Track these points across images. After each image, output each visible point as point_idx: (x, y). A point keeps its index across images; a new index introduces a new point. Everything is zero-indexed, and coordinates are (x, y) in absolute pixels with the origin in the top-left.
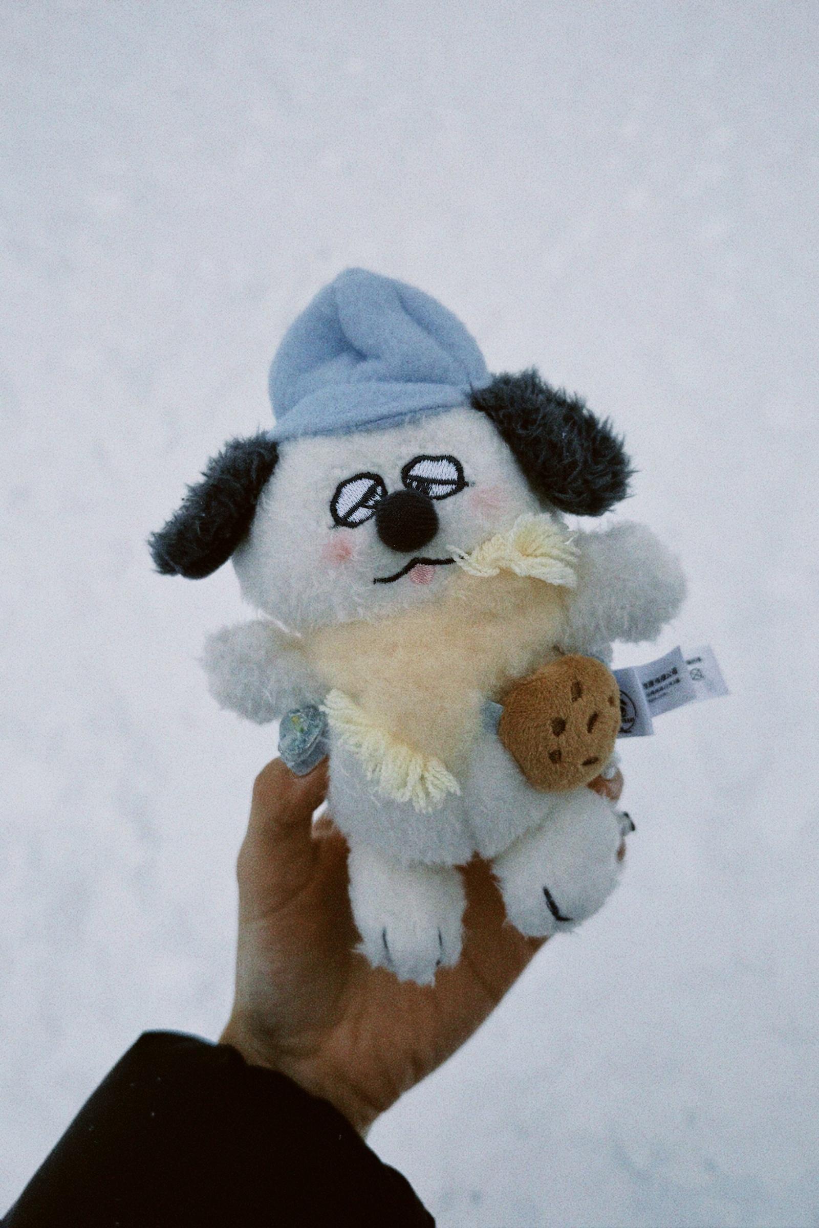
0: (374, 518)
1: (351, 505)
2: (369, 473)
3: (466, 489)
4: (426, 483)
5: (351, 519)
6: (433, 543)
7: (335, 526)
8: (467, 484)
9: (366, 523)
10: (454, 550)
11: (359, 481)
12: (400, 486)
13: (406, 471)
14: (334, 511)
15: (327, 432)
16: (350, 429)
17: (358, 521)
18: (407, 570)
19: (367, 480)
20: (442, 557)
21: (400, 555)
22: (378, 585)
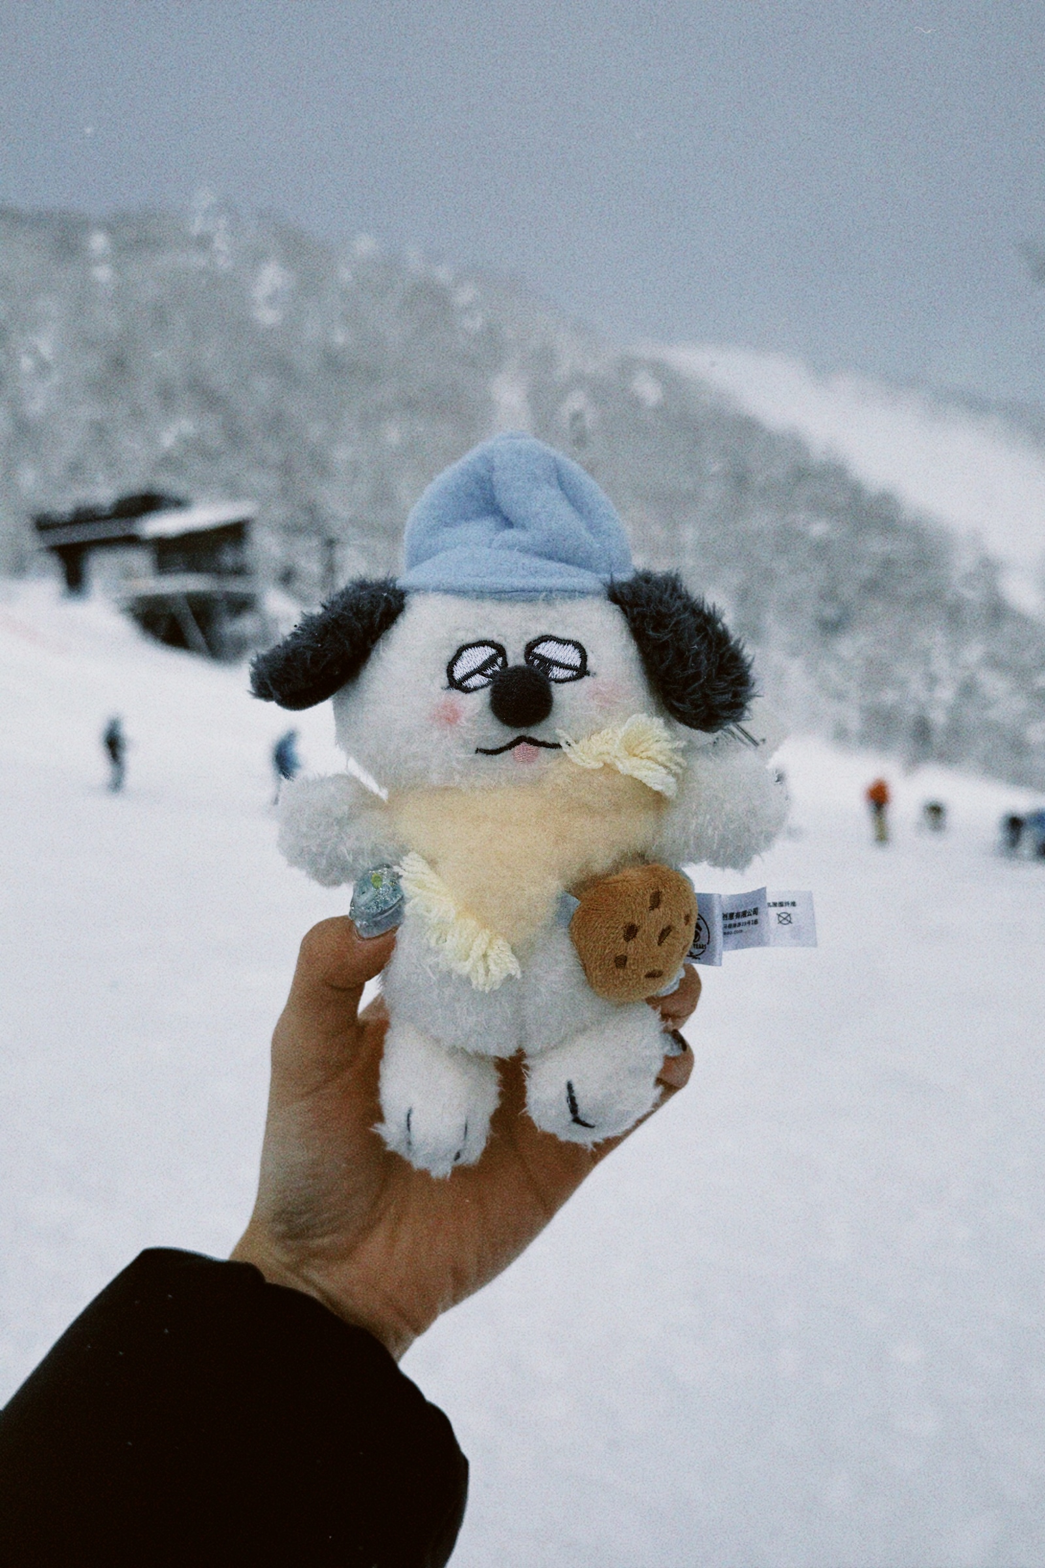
0: (489, 688)
1: (468, 670)
2: (492, 641)
3: (586, 678)
4: (548, 663)
5: (465, 684)
6: (544, 724)
7: (448, 688)
8: (587, 673)
9: (481, 691)
10: (563, 736)
11: (481, 648)
12: (521, 661)
13: (530, 648)
14: (450, 671)
15: (459, 592)
16: (480, 594)
17: (472, 687)
18: (511, 745)
19: (489, 648)
20: (550, 740)
21: (507, 729)
22: (480, 755)
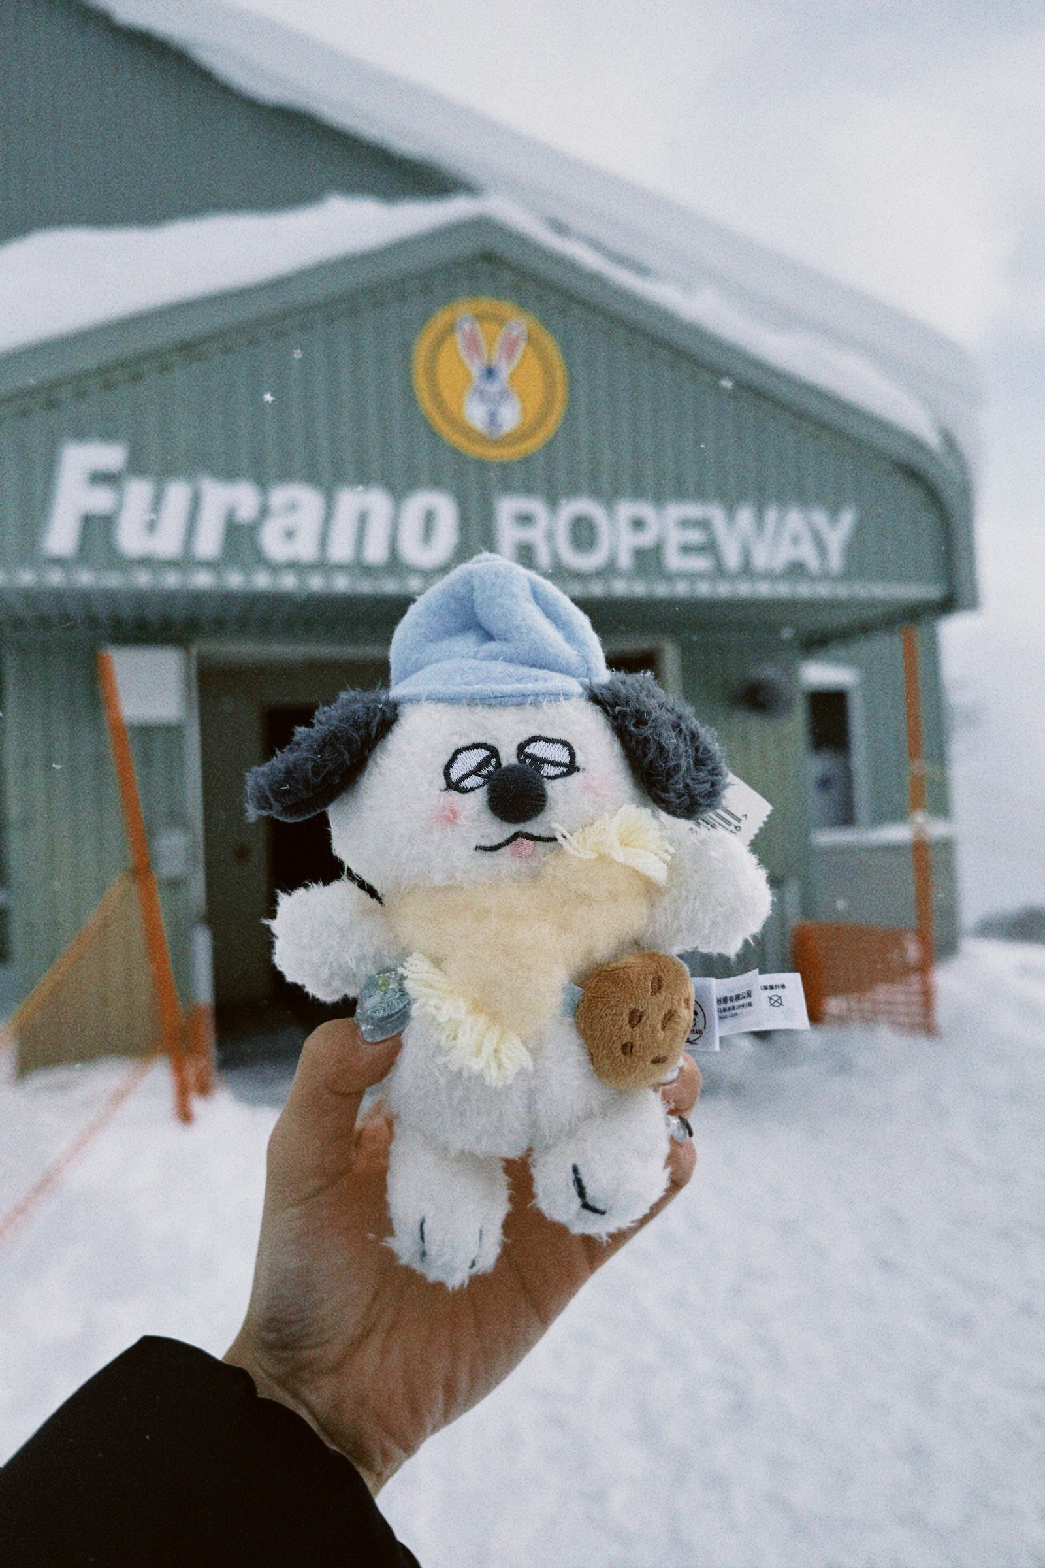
0: (485, 787)
1: (465, 772)
2: (486, 744)
3: (576, 774)
4: (538, 762)
5: (462, 785)
6: (540, 818)
7: (446, 789)
8: (578, 769)
9: (477, 791)
10: (559, 829)
11: (475, 750)
12: (514, 761)
13: (522, 747)
14: (447, 774)
15: (452, 700)
16: (473, 701)
17: (469, 787)
18: (509, 842)
19: (483, 750)
20: (545, 834)
21: (505, 826)
22: (479, 852)
